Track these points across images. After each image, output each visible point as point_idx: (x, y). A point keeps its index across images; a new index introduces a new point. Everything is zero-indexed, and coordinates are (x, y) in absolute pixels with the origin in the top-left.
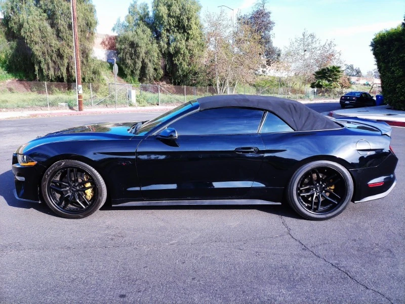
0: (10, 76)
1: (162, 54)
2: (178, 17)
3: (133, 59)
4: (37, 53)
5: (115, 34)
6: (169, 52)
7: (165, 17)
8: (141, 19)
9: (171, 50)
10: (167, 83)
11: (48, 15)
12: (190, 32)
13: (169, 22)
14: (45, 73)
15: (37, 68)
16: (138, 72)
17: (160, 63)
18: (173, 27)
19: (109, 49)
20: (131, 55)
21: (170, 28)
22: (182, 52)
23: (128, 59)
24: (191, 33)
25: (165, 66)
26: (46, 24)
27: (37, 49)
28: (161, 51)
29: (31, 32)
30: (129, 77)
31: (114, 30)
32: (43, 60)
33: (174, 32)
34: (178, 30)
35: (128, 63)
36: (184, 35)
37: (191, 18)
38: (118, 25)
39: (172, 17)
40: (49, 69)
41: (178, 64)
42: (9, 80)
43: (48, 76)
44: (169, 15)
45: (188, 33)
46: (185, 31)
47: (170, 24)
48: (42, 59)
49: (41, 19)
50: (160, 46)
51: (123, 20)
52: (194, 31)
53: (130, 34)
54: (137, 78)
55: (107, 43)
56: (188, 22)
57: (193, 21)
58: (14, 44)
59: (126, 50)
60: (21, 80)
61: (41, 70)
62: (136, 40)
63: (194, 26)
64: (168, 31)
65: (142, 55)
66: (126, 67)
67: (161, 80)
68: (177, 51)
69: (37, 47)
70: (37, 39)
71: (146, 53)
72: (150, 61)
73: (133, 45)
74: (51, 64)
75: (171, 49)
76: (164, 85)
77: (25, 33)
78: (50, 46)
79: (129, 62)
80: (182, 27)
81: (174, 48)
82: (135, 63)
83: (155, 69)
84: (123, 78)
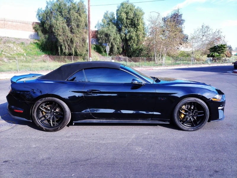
0: (43, 53)
1: (122, 40)
2: (131, 19)
4: (60, 41)
5: (96, 29)
6: (126, 39)
7: (125, 19)
8: (111, 21)
9: (128, 37)
12: (138, 27)
13: (126, 22)
14: (64, 51)
15: (59, 49)
17: (121, 45)
18: (128, 25)
20: (106, 41)
21: (127, 25)
22: (133, 38)
27: (61, 39)
28: (121, 38)
29: (58, 30)
31: (96, 27)
33: (129, 27)
34: (131, 26)
36: (135, 29)
37: (139, 19)
38: (98, 24)
39: (129, 19)
40: (66, 49)
41: (131, 45)
42: (43, 55)
43: (65, 53)
44: (127, 18)
45: (137, 28)
46: (135, 27)
47: (127, 23)
48: (62, 44)
50: (121, 35)
51: (101, 22)
52: (140, 27)
53: (105, 29)
55: (91, 34)
56: (138, 22)
57: (140, 21)
58: (47, 36)
59: (103, 38)
61: (61, 50)
62: (109, 32)
63: (141, 24)
64: (126, 27)
65: (112, 40)
66: (102, 47)
67: (120, 54)
68: (131, 38)
69: (61, 37)
70: (60, 33)
72: (116, 44)
73: (107, 35)
74: (67, 47)
75: (127, 36)
77: (55, 30)
80: (134, 24)
83: (118, 48)
84: (100, 54)
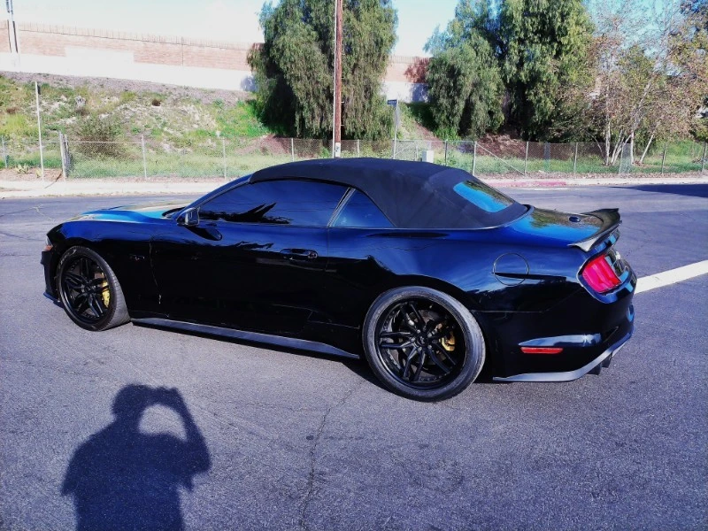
0: (266, 130)
1: (507, 85)
2: (542, 15)
3: (451, 97)
4: (299, 95)
5: (428, 55)
6: (520, 81)
7: (518, 17)
8: (476, 25)
9: (523, 76)
10: (512, 138)
11: (320, 34)
12: (564, 41)
13: (524, 25)
14: (307, 125)
15: (297, 118)
16: (457, 119)
17: (500, 102)
18: (531, 35)
19: (419, 81)
20: (448, 89)
21: (526, 36)
22: (544, 79)
23: (443, 97)
24: (566, 42)
25: (511, 106)
26: (315, 48)
27: (299, 89)
28: (504, 79)
29: (292, 62)
30: (442, 128)
31: (427, 48)
32: (306, 105)
33: (532, 42)
34: (540, 39)
35: (441, 105)
36: (553, 47)
37: (568, 14)
38: (434, 39)
39: (534, 15)
40: (313, 118)
41: (535, 102)
42: (264, 137)
43: (310, 129)
44: (526, 13)
45: (560, 43)
46: (554, 40)
47: (526, 30)
48: (304, 103)
49: (309, 41)
50: (503, 71)
51: (443, 29)
52: (574, 36)
53: (449, 54)
54: (455, 130)
55: (415, 71)
56: (563, 21)
57: (571, 20)
58: (274, 81)
59: (441, 82)
60: (279, 136)
61: (302, 120)
62: (459, 63)
63: (573, 29)
64: (521, 41)
65: (467, 89)
66: (438, 111)
67: (501, 131)
68: (535, 78)
69: (299, 85)
70: (300, 73)
71: (475, 85)
72: (481, 99)
73: (453, 73)
74: (317, 111)
75: (522, 74)
76: (506, 141)
77: (285, 64)
78: (317, 82)
79: (444, 101)
80: (549, 32)
81: (530, 72)
82: (454, 103)
83: (491, 113)
84: (432, 130)
